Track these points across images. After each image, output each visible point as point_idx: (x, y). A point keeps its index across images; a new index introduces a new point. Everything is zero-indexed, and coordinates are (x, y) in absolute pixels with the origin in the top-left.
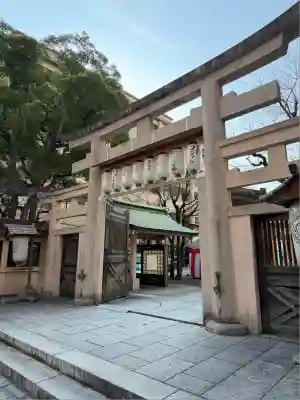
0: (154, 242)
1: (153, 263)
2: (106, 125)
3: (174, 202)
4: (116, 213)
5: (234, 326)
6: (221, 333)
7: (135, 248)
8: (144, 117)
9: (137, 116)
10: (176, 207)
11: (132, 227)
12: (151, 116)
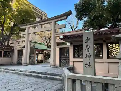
0: (40, 52)
1: (40, 57)
2: (30, 24)
3: (46, 42)
6: (53, 67)
9: (38, 24)
10: (47, 43)
11: (36, 48)
12: (41, 25)
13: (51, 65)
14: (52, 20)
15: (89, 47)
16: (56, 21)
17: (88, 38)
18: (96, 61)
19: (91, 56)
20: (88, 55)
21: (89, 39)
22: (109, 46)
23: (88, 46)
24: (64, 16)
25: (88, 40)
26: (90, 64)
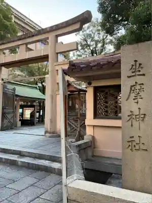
0: (29, 104)
4: (8, 89)
5: (55, 134)
6: (50, 137)
7: (19, 106)
8: (23, 44)
11: (17, 96)
12: (27, 44)
13: (46, 132)
14: (48, 32)
15: (140, 90)
16: (57, 36)
17: (136, 61)
21: (140, 64)
24: (75, 23)
25: (136, 67)
26: (142, 142)
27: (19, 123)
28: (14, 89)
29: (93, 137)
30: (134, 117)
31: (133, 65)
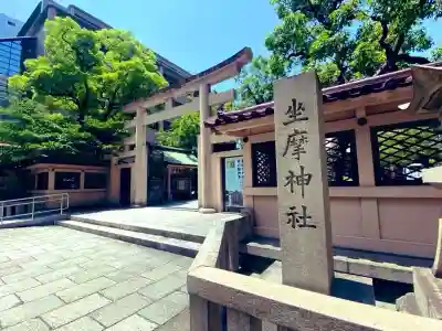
13: (200, 207)
15: (302, 140)
16: (209, 85)
17: (294, 101)
18: (331, 194)
19: (310, 176)
20: (298, 172)
21: (300, 104)
22: (380, 140)
23: (298, 137)
25: (295, 110)
26: (308, 213)
27: (170, 196)
28: (162, 155)
29: (253, 211)
30: (295, 179)
31: (290, 107)
